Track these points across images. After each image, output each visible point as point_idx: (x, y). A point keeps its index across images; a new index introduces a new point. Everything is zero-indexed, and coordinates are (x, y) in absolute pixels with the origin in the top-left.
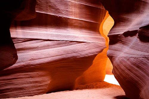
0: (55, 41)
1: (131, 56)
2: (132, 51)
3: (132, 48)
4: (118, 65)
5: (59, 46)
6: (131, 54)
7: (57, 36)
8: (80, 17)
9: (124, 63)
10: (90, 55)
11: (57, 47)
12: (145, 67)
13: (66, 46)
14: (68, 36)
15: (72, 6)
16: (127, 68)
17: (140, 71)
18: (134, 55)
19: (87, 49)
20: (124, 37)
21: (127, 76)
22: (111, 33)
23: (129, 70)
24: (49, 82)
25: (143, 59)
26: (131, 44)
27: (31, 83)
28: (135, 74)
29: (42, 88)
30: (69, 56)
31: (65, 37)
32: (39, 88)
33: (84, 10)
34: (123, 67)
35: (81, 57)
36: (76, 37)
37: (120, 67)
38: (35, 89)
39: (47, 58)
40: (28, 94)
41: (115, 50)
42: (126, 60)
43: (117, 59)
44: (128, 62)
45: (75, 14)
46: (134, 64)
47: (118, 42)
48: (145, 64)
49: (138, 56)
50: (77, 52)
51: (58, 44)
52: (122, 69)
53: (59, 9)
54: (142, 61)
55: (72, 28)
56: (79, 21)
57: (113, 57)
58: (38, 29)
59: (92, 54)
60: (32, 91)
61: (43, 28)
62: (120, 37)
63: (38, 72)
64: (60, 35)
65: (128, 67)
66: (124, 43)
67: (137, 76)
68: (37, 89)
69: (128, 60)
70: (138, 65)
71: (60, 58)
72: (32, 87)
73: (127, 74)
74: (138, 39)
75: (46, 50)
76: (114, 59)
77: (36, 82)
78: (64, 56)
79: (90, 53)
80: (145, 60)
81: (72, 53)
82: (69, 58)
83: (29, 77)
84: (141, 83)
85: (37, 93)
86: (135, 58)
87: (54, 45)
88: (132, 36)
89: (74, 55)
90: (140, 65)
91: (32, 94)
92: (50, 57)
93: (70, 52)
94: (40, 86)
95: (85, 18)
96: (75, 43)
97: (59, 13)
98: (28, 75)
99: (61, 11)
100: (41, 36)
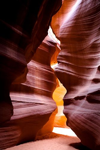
0: (26, 103)
1: (84, 113)
2: (84, 109)
3: (83, 107)
4: (74, 120)
5: (28, 106)
6: (84, 112)
7: (27, 99)
8: (41, 88)
9: (79, 118)
10: (48, 113)
11: (27, 107)
12: (96, 120)
13: (33, 106)
14: (34, 100)
15: (37, 80)
16: (82, 122)
17: (94, 124)
18: (86, 112)
19: (46, 108)
20: (75, 100)
21: (83, 128)
22: (66, 98)
23: (84, 123)
24: (19, 135)
25: (94, 114)
26: (81, 105)
27: (6, 137)
28: (89, 126)
29: (13, 141)
30: (35, 113)
31: (32, 100)
32: (12, 141)
33: (44, 84)
34: (78, 121)
35: (43, 114)
36: (39, 100)
37: (76, 121)
38: (8, 142)
39: (20, 115)
40: (2, 147)
41: (70, 109)
42: (80, 116)
43: (72, 115)
44: (82, 117)
45: (38, 86)
46: (88, 119)
47: (71, 104)
48: (96, 118)
49: (89, 113)
50: (40, 111)
51: (28, 105)
52: (78, 123)
53: (29, 82)
54: (94, 116)
55: (36, 94)
56: (41, 90)
57: (68, 114)
58: (14, 93)
59: (49, 113)
60: (5, 144)
61: (17, 93)
62: (72, 100)
63: (12, 127)
64: (29, 99)
65: (83, 120)
66: (75, 104)
67: (92, 128)
68: (10, 142)
69: (82, 115)
70: (91, 119)
71: (29, 115)
72: (6, 140)
73: (83, 126)
74: (87, 102)
75: (19, 109)
76: (69, 116)
77: (10, 136)
78: (32, 114)
79: (48, 112)
80: (96, 116)
81: (37, 112)
82: (35, 115)
83: (4, 132)
84: (96, 133)
85: (9, 146)
86: (88, 114)
87: (25, 105)
88: (80, 99)
89: (38, 113)
90: (92, 119)
91: (5, 147)
92: (22, 115)
93: (35, 111)
94: (12, 139)
95: (44, 89)
96: (38, 104)
97: (29, 84)
98: (3, 129)
99: (31, 83)
100: (16, 99)
